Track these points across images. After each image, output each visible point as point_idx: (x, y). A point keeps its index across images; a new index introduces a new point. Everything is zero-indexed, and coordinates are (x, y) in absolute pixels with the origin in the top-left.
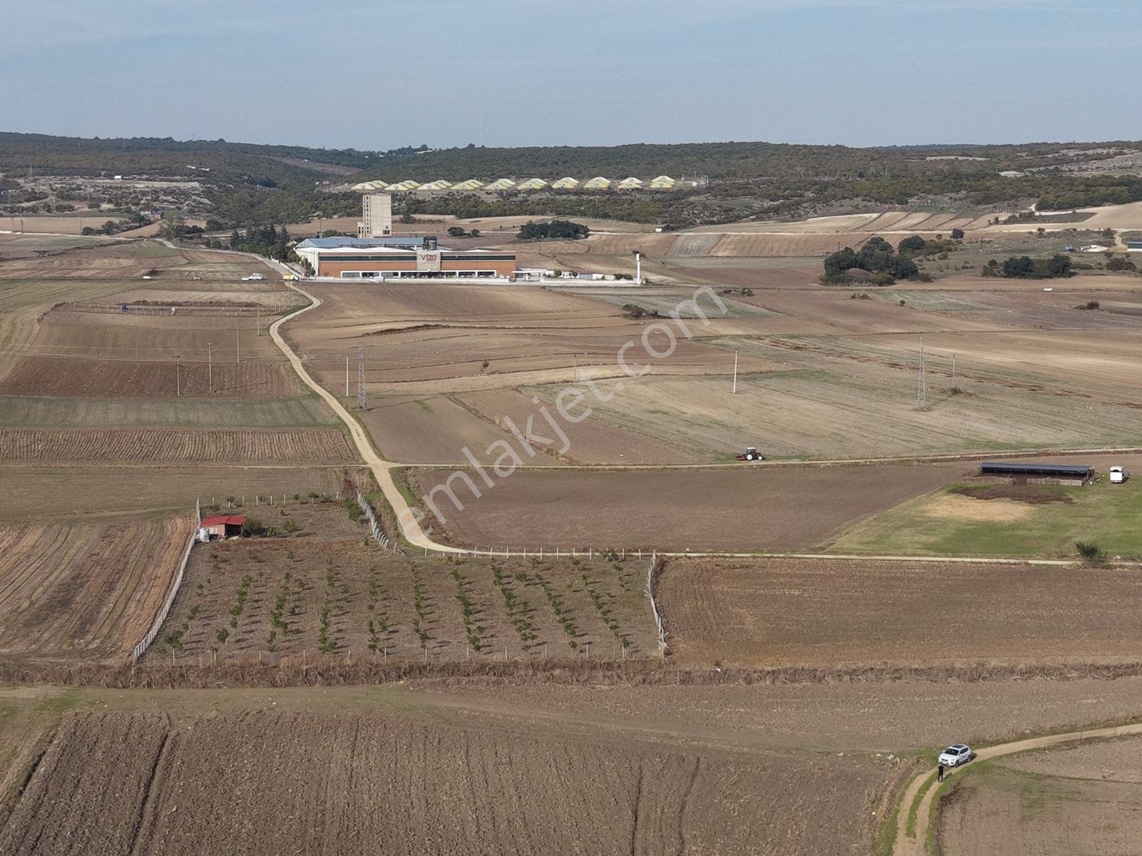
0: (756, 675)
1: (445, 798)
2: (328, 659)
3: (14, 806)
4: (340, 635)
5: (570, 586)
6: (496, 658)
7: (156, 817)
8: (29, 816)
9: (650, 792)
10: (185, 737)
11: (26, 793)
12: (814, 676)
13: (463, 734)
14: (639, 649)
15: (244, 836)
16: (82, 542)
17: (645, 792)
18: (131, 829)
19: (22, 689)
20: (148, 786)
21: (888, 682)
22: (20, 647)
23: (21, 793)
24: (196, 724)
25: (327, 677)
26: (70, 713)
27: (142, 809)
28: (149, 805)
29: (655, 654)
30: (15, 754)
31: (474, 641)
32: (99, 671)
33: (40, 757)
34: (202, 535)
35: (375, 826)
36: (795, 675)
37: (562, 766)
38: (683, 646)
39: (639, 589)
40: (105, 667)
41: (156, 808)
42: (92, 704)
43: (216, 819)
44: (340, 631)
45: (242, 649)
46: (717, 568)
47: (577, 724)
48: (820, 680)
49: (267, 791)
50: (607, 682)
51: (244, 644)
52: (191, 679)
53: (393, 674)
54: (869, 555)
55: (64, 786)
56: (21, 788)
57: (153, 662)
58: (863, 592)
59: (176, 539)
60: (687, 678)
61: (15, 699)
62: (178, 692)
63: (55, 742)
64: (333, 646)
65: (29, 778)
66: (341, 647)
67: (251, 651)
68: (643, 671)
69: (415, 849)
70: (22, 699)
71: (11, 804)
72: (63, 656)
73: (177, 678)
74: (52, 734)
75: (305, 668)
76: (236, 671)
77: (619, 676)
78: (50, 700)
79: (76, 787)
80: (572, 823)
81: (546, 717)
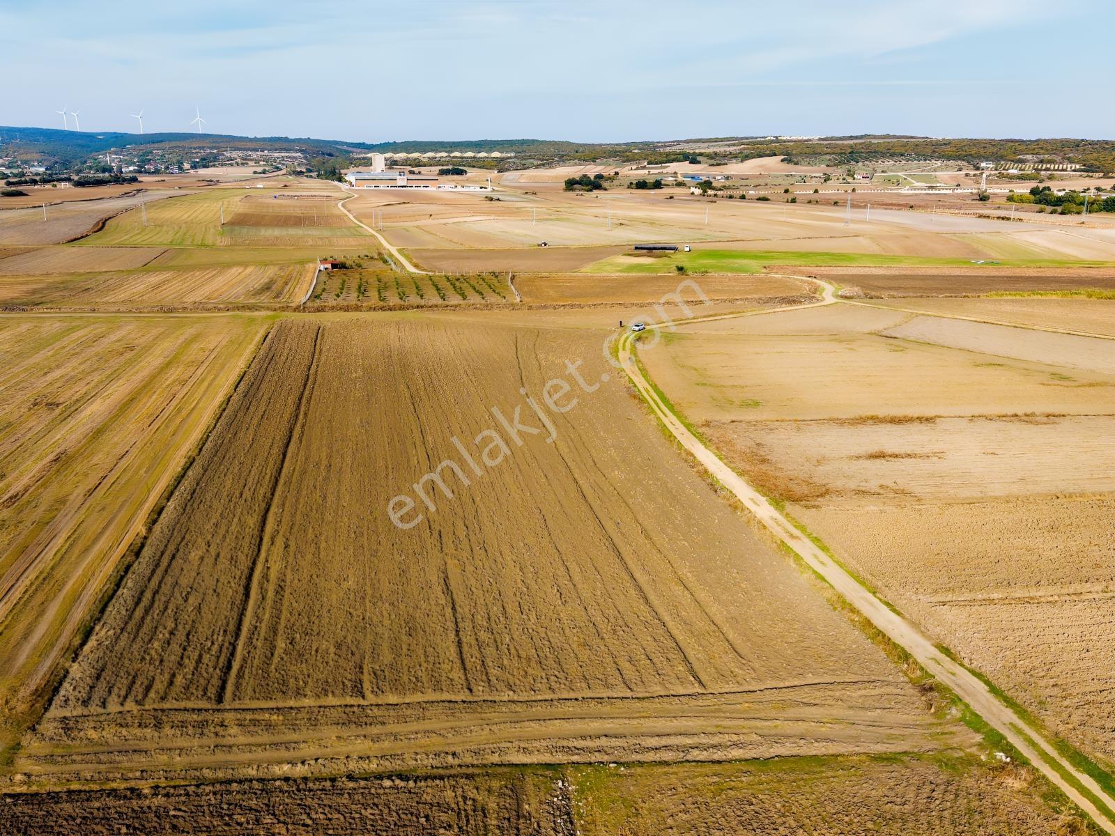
0: (557, 306)
1: (439, 344)
2: (381, 303)
3: (260, 347)
5: (478, 283)
6: (452, 303)
7: (321, 349)
8: (268, 350)
9: (521, 340)
10: (328, 327)
11: (265, 343)
12: (581, 306)
13: (443, 325)
14: (509, 300)
15: (359, 355)
16: (271, 272)
17: (519, 342)
18: (311, 354)
19: (256, 313)
20: (316, 341)
21: (609, 307)
22: (253, 301)
23: (262, 344)
24: (332, 323)
25: (382, 309)
26: (278, 320)
27: (315, 346)
28: (318, 346)
29: (516, 301)
30: (257, 333)
31: (442, 299)
32: (287, 308)
33: (268, 333)
34: (322, 268)
35: (412, 352)
36: (572, 306)
38: (527, 299)
39: (506, 283)
40: (289, 306)
41: (321, 346)
42: (287, 317)
43: (347, 350)
45: (346, 300)
46: (536, 278)
47: (488, 322)
48: (583, 307)
49: (366, 342)
50: (499, 309)
52: (327, 310)
53: (411, 308)
54: (595, 273)
55: (280, 341)
57: (309, 304)
58: (594, 284)
59: (311, 270)
60: (530, 308)
61: (254, 316)
62: (323, 313)
63: (273, 329)
65: (265, 339)
66: (388, 301)
67: (350, 301)
68: (513, 307)
70: (257, 316)
72: (270, 303)
73: (320, 310)
74: (272, 326)
75: (373, 306)
76: (345, 307)
77: (503, 308)
78: (269, 316)
79: (286, 341)
80: (492, 350)
81: (476, 320)
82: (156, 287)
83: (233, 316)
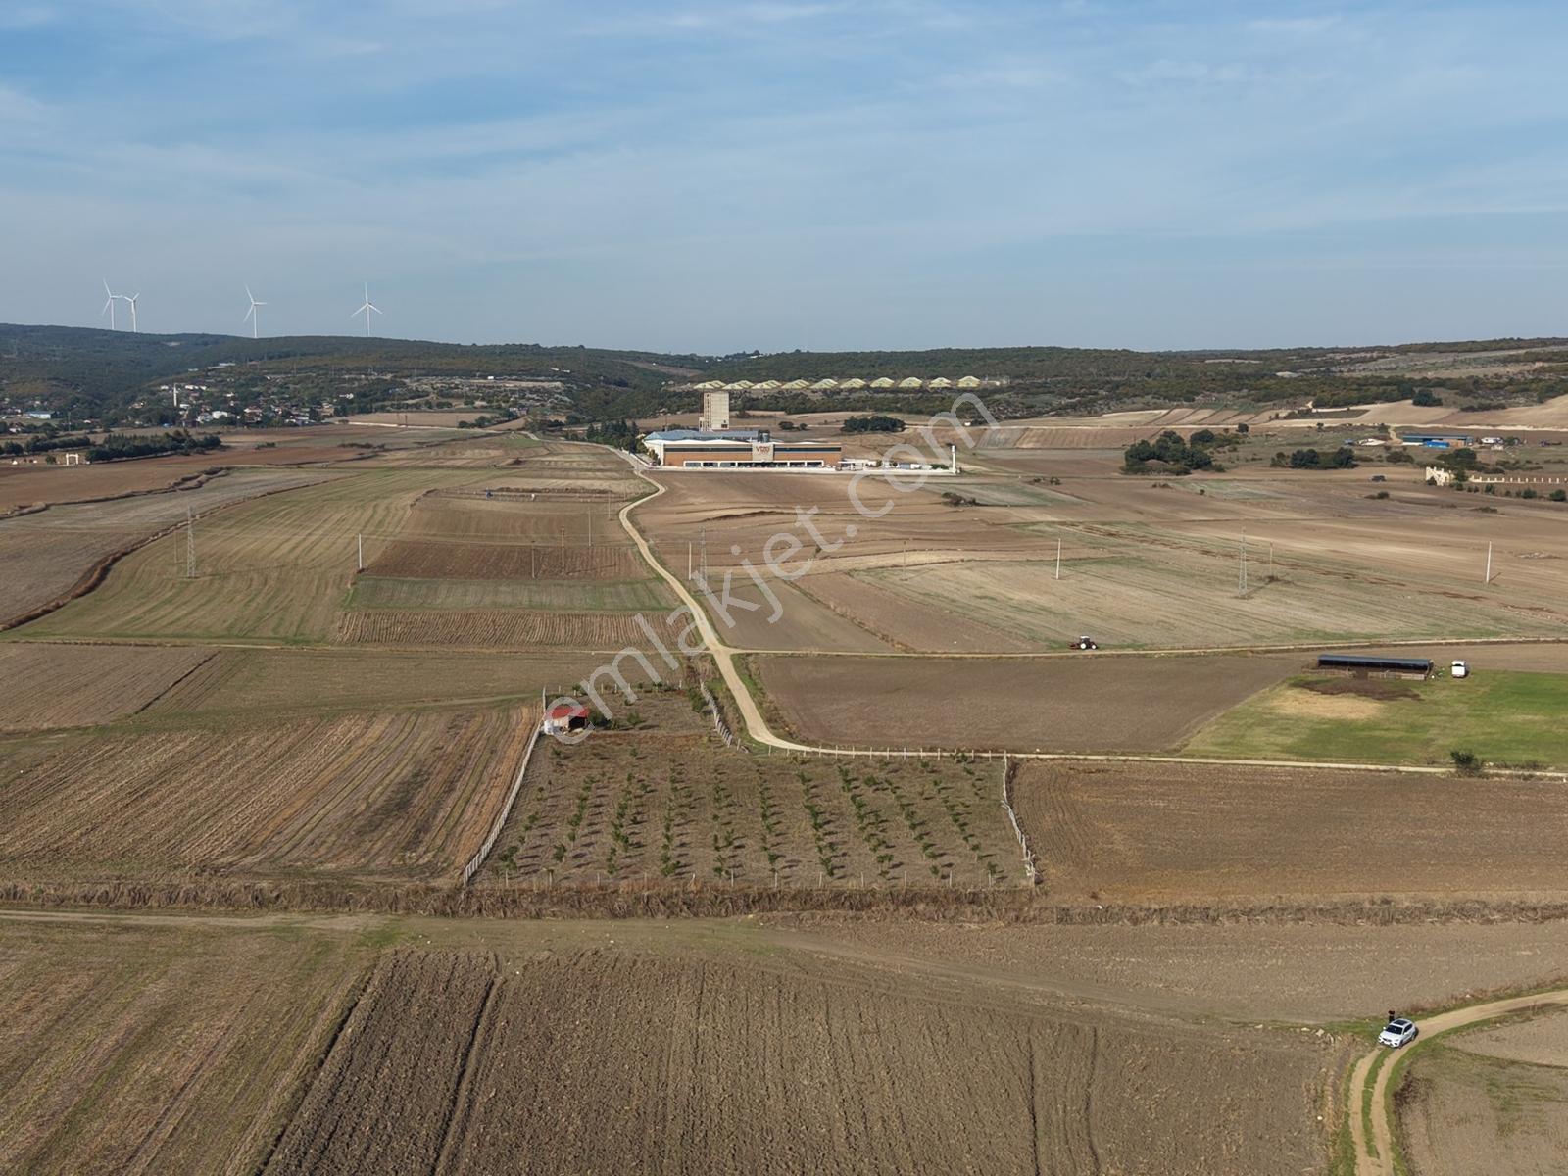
0: (1142, 914)
1: (805, 1082)
2: (670, 883)
3: (311, 1083)
4: (683, 850)
5: (922, 794)
6: (851, 884)
7: (471, 1103)
8: (325, 1101)
9: (1045, 1078)
10: (513, 985)
11: (327, 1066)
12: (1208, 915)
13: (821, 988)
14: (1004, 874)
15: (571, 1137)
16: (428, 735)
17: (1039, 1080)
18: (439, 1124)
19: (341, 917)
20: (466, 1056)
21: (1290, 925)
22: (348, 862)
23: (322, 1063)
24: (526, 968)
25: (670, 906)
26: (389, 950)
27: (456, 1091)
28: (464, 1085)
29: (1024, 883)
30: (322, 1007)
31: (825, 862)
32: (426, 894)
33: (350, 1010)
35: (725, 1124)
36: (1185, 914)
37: (937, 1038)
38: (1053, 872)
39: (993, 797)
40: (433, 890)
41: (472, 1090)
42: (415, 938)
43: (541, 1109)
44: (683, 845)
45: (579, 867)
46: (1072, 772)
47: (948, 976)
48: (1214, 920)
49: (600, 1068)
50: (976, 919)
51: (582, 861)
52: (525, 905)
53: (741, 902)
54: (1227, 758)
55: (371, 1055)
56: (323, 1056)
57: (484, 884)
58: (1231, 804)
59: (520, 731)
60: (1065, 917)
61: (333, 930)
62: (511, 924)
63: (369, 990)
64: (678, 865)
65: (333, 1041)
66: (685, 866)
67: (590, 870)
68: (1015, 906)
69: (774, 1163)
70: (340, 932)
71: (308, 1080)
72: (390, 874)
73: (508, 903)
74: (367, 977)
75: (646, 894)
76: (572, 896)
77: (989, 913)
78: (371, 933)
79: (385, 1056)
80: (959, 1126)
81: (912, 965)
82: (138, 794)
83: (283, 933)
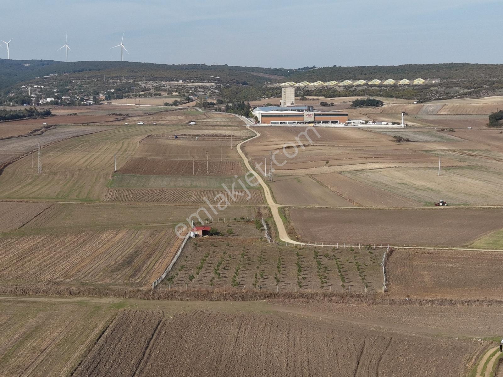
0: (424, 302)
1: (275, 352)
2: (235, 289)
3: (92, 349)
4: (243, 279)
5: (348, 260)
6: (309, 291)
7: (150, 355)
8: (97, 353)
9: (367, 352)
10: (169, 321)
11: (97, 344)
12: (452, 303)
13: (288, 324)
14: (374, 289)
15: (185, 365)
16: (142, 237)
17: (364, 352)
18: (138, 360)
19: (104, 299)
20: (149, 342)
21: (485, 307)
22: (107, 281)
23: (95, 343)
24: (174, 316)
25: (234, 297)
26: (122, 309)
27: (145, 352)
28: (148, 350)
29: (380, 291)
30: (96, 326)
31: (299, 283)
32: (137, 292)
33: (107, 328)
34: (192, 235)
35: (243, 363)
36: (442, 302)
37: (329, 340)
38: (394, 288)
39: (379, 262)
40: (140, 290)
41: (150, 351)
42: (132, 306)
43: (175, 357)
44: (243, 277)
45: (200, 284)
46: (417, 253)
47: (339, 321)
48: (454, 305)
49: (199, 346)
50: (356, 302)
51: (201, 282)
52: (176, 297)
53: (263, 297)
54: (488, 249)
55: (114, 341)
56: (96, 341)
57: (161, 289)
58: (482, 265)
60: (393, 302)
61: (100, 303)
62: (170, 302)
63: (114, 322)
64: (239, 284)
65: (100, 336)
66: (242, 284)
67: (203, 285)
68: (373, 299)
69: (258, 373)
70: (103, 303)
71: (90, 348)
72: (123, 285)
73: (170, 296)
74: (113, 318)
75: (224, 293)
76: (195, 293)
77: (361, 301)
78: (115, 304)
79: (119, 341)
80: (329, 365)
81: (326, 318)
82: (21, 257)
83: (80, 303)
